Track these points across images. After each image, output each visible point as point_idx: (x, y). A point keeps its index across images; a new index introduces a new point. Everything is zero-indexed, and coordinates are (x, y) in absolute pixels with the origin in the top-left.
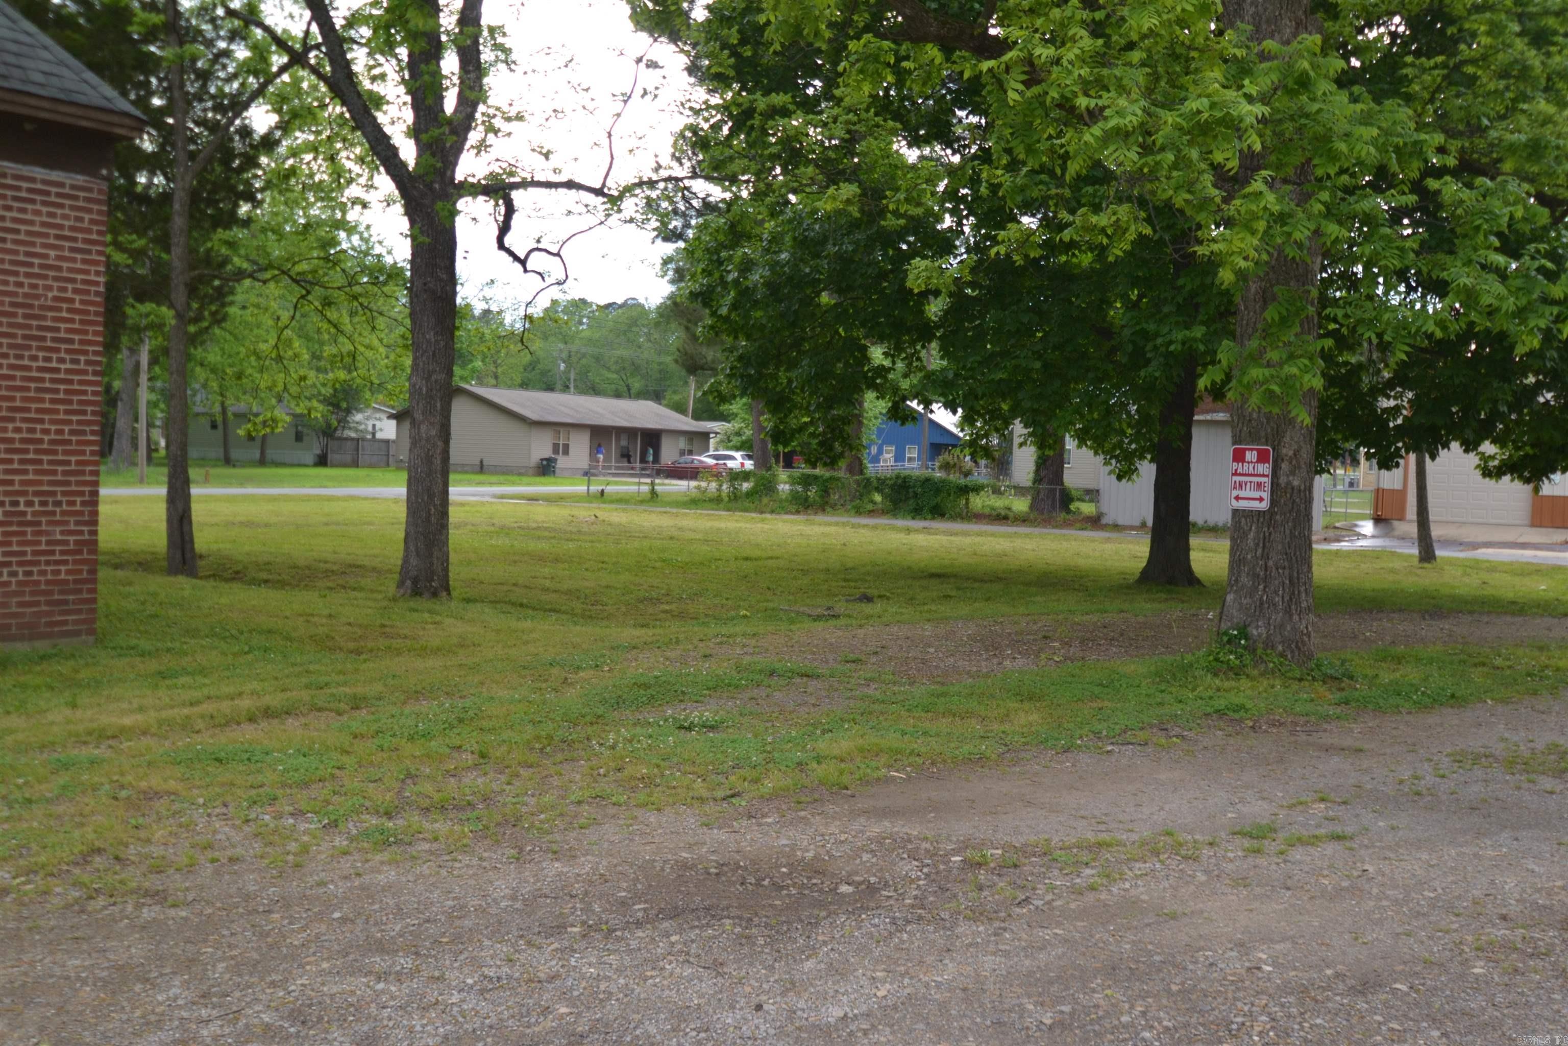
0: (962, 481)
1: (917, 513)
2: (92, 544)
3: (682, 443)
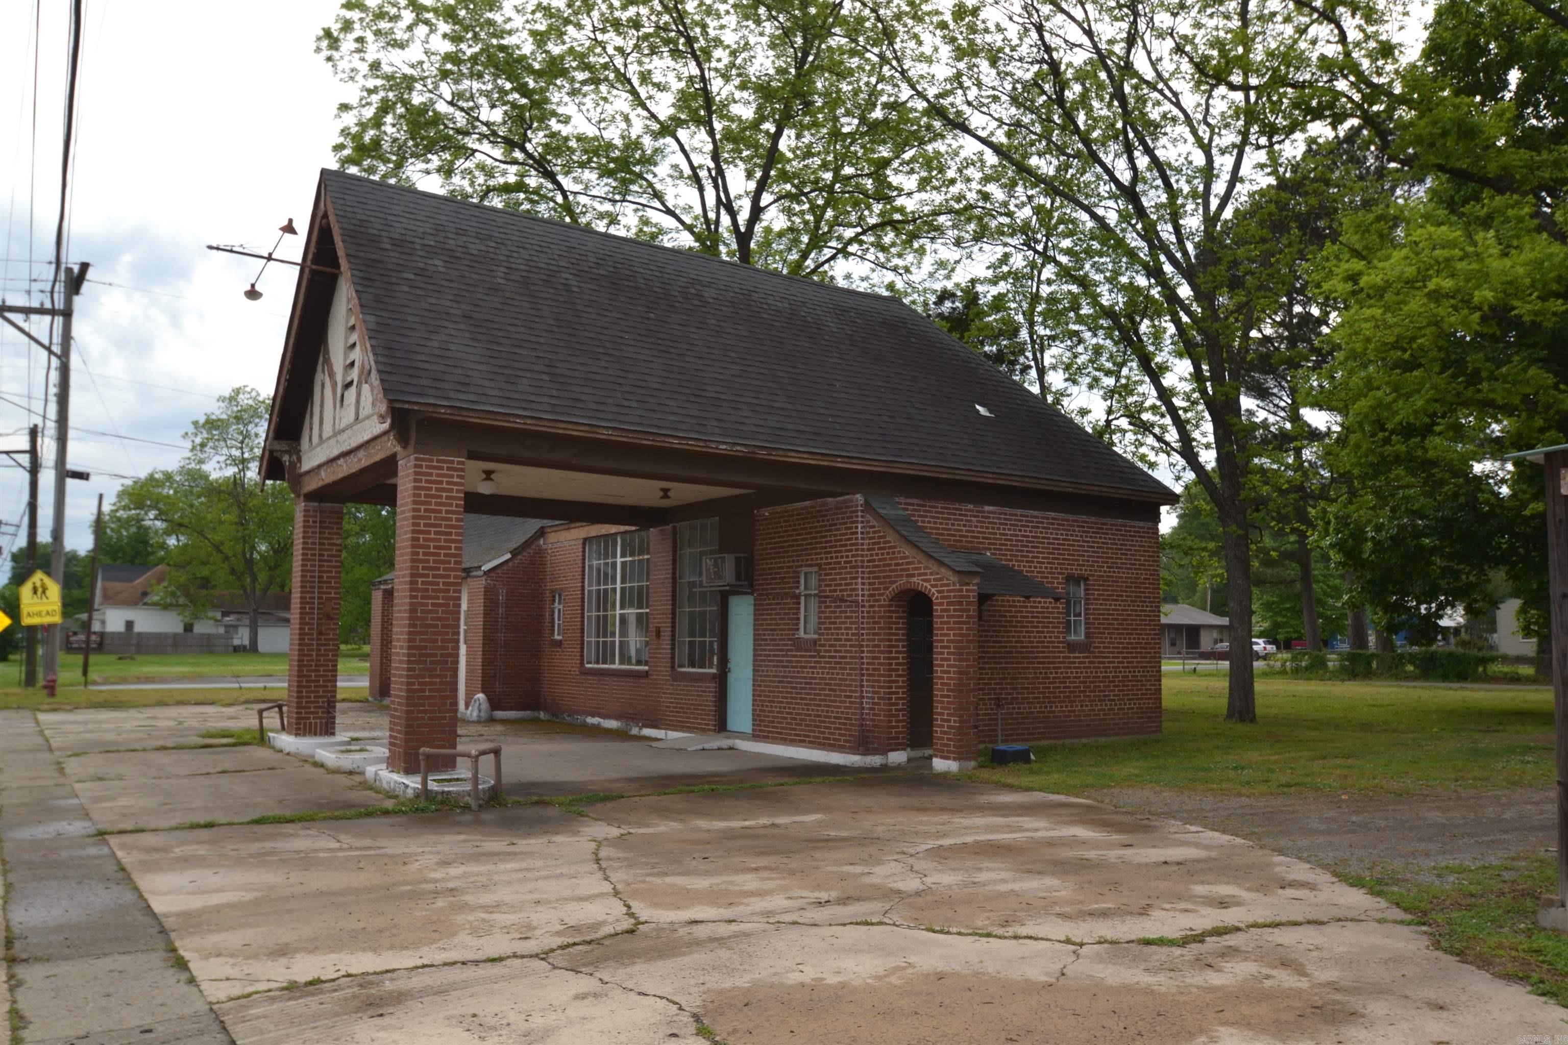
0: (1480, 654)
1: (1445, 677)
2: (1160, 707)
3: (1215, 635)
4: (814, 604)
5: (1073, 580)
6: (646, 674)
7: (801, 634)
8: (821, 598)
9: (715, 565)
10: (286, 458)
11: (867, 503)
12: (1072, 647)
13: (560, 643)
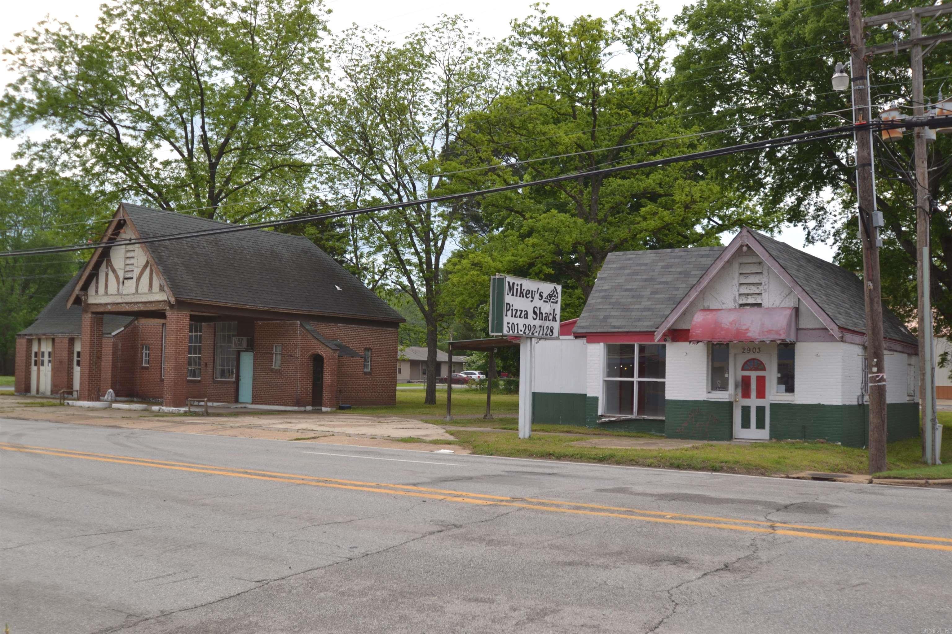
4: (279, 357)
5: (367, 349)
6: (200, 381)
7: (273, 367)
8: (283, 355)
9: (239, 340)
10: (83, 297)
11: (301, 325)
12: (366, 373)
13: (147, 368)
